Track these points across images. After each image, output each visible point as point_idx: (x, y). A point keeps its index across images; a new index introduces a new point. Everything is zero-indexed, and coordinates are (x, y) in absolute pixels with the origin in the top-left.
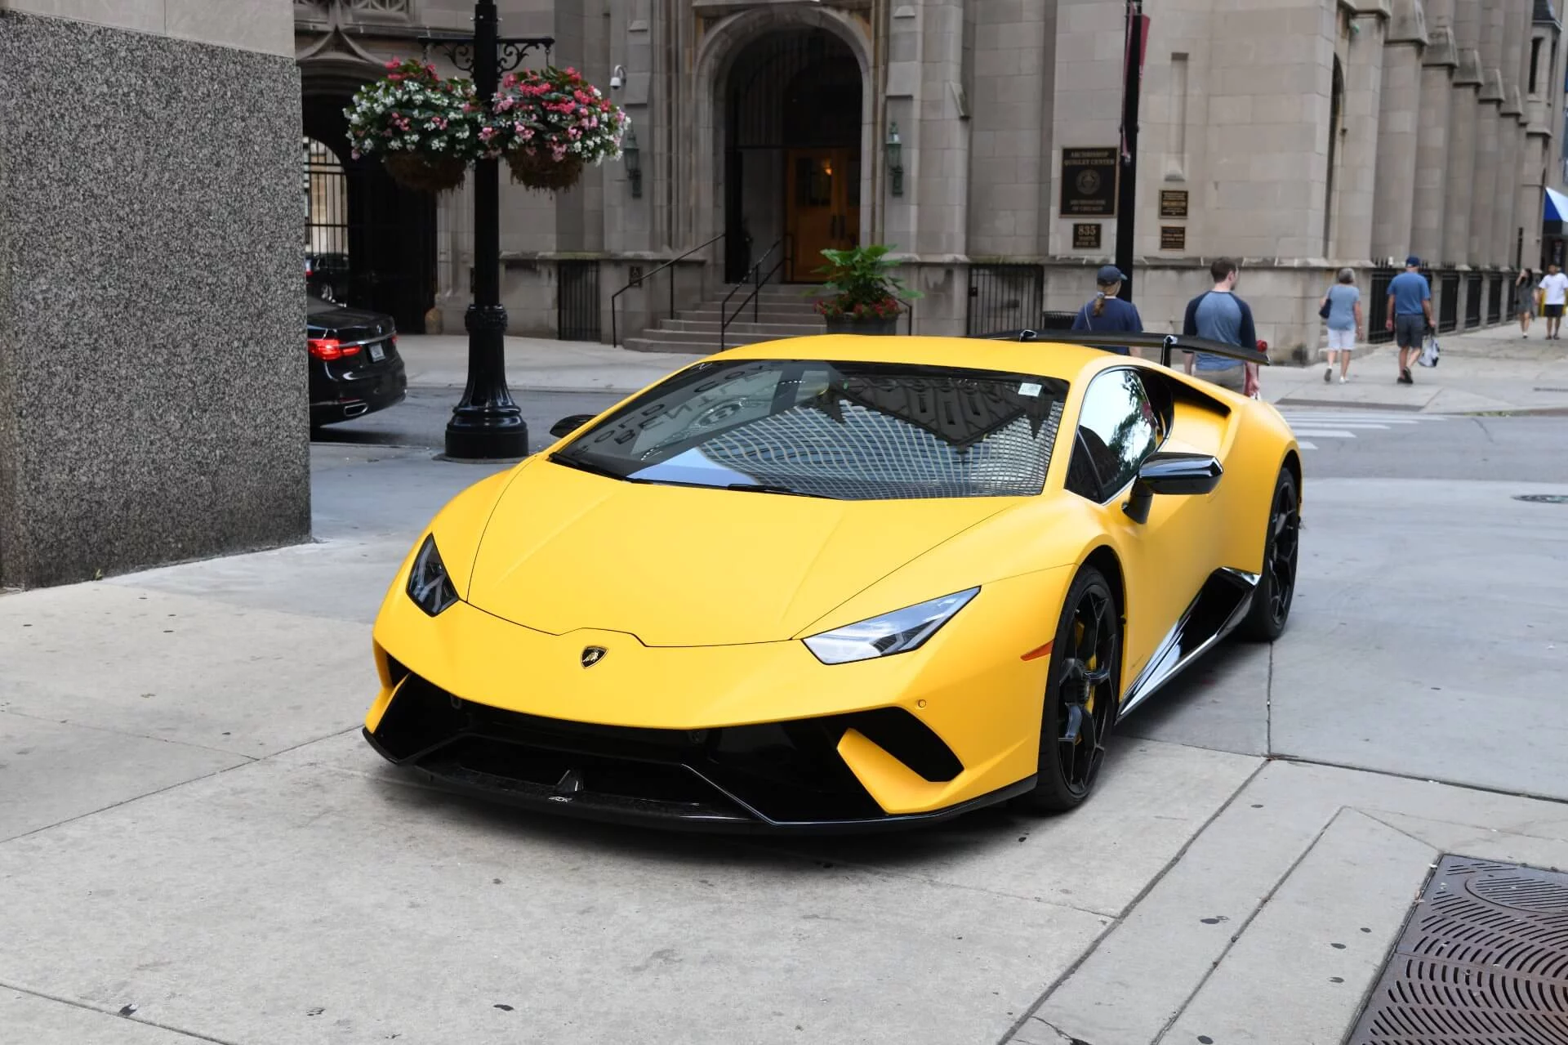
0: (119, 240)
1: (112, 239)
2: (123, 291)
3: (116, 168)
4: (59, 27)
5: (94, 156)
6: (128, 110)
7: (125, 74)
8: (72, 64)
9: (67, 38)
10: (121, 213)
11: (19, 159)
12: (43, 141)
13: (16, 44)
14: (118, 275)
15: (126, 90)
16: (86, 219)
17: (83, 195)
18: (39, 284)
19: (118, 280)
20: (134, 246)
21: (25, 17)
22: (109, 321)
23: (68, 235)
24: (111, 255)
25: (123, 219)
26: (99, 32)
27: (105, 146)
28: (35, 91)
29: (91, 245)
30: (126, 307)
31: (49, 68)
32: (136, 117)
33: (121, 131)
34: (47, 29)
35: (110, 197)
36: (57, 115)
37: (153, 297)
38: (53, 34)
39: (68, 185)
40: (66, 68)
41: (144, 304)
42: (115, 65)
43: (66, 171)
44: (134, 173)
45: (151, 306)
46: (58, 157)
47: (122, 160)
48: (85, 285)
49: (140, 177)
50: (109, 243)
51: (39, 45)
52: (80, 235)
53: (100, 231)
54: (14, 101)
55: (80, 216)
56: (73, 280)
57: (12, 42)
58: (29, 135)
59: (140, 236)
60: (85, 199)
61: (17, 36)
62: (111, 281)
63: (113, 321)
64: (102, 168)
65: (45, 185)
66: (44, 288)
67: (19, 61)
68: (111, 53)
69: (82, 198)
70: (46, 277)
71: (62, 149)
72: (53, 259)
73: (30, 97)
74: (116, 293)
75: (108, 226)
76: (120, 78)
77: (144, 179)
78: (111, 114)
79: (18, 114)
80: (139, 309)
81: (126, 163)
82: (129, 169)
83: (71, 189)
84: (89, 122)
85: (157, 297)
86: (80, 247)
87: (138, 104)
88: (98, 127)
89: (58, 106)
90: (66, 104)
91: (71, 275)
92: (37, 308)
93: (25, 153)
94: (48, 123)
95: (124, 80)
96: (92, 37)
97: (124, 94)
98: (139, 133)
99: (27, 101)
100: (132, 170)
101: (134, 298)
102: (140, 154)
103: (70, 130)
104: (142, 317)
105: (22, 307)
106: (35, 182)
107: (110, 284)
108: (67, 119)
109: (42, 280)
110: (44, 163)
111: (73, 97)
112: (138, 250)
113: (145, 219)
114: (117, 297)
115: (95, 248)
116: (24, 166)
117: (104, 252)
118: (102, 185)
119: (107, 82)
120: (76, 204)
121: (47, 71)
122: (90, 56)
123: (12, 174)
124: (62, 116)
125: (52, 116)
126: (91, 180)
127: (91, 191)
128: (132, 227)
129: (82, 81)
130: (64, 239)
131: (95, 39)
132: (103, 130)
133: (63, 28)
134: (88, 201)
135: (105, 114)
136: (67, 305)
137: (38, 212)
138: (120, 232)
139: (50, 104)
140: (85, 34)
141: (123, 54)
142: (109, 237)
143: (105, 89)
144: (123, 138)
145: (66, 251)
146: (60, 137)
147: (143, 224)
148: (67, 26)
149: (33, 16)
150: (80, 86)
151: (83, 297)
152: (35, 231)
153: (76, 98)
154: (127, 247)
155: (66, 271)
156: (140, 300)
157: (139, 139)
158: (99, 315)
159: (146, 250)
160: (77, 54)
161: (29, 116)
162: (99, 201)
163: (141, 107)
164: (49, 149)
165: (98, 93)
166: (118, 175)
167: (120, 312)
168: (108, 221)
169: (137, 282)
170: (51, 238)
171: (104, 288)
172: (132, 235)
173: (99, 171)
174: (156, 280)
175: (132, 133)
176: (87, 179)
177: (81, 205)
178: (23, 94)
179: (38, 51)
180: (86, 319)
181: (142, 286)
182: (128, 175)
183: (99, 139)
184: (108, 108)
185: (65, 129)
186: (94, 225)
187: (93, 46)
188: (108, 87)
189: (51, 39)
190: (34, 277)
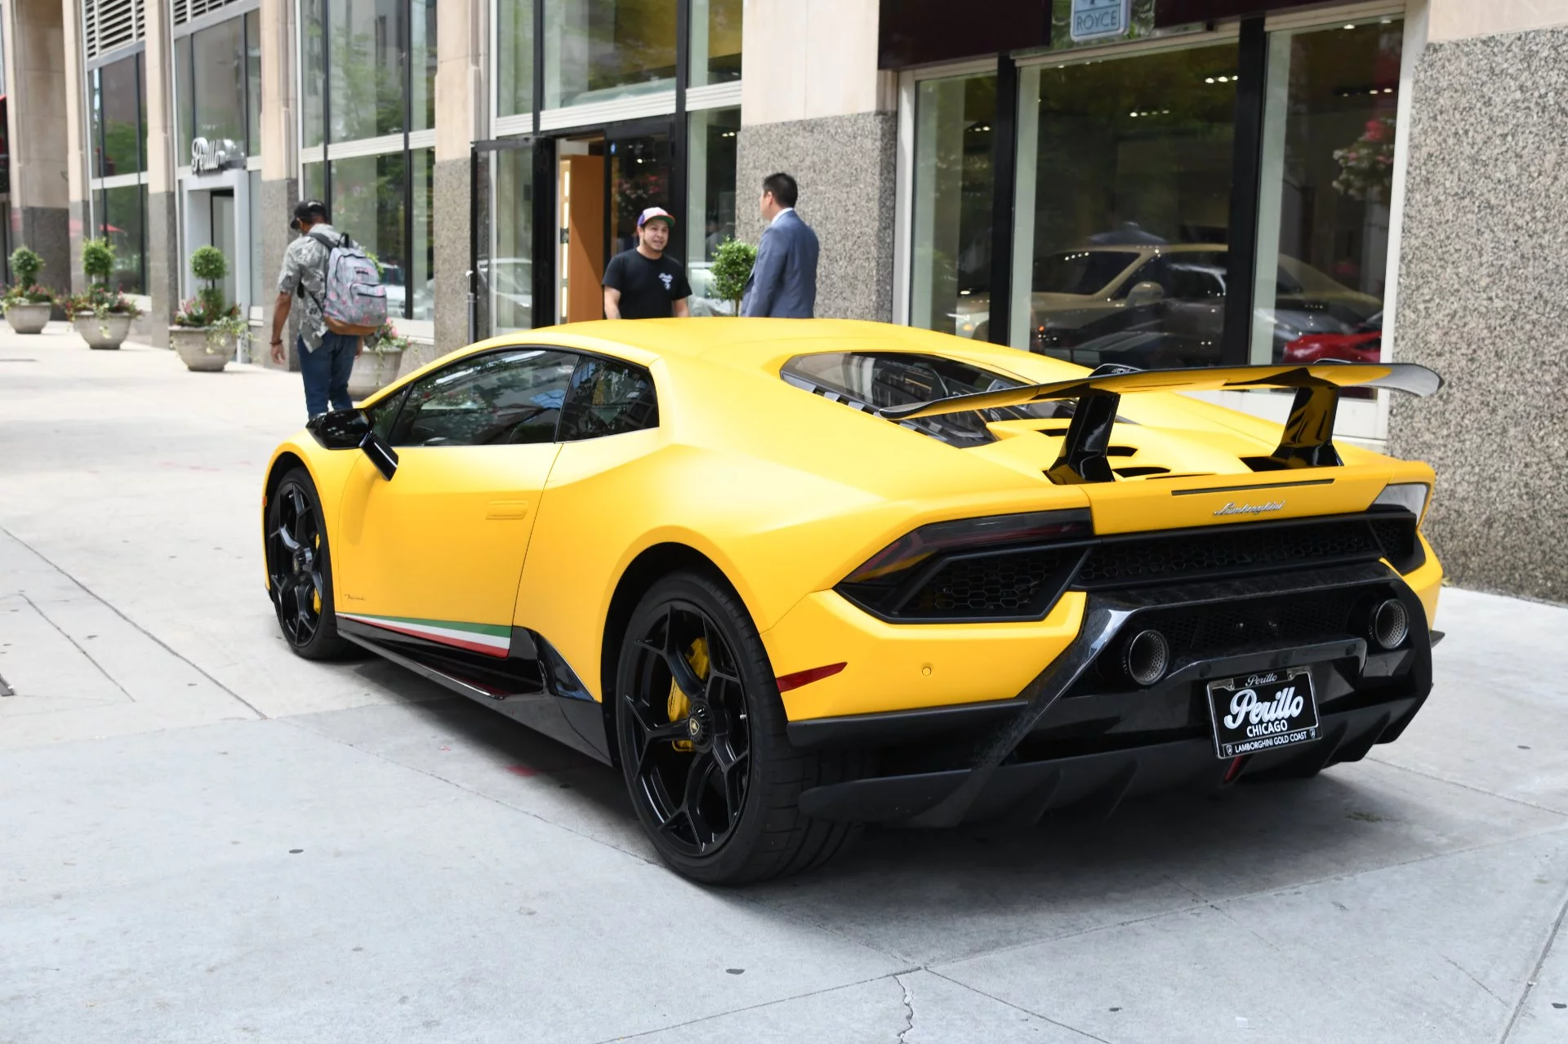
0: (1514, 249)
1: (1505, 250)
2: (1511, 303)
3: (1519, 175)
4: (1475, 45)
5: (1496, 166)
6: (1543, 112)
7: (1545, 75)
8: (1484, 78)
9: (1481, 54)
10: (1520, 222)
11: (1418, 179)
12: (1443, 159)
13: (1429, 74)
14: (1509, 287)
15: (1543, 91)
16: (1478, 230)
17: (1479, 207)
18: (1423, 294)
19: (1507, 291)
20: (1530, 255)
21: (1441, 46)
22: (1491, 332)
23: (1458, 247)
24: (1502, 265)
25: (1522, 228)
26: (1519, 39)
27: (1510, 154)
28: (1441, 113)
29: (1481, 255)
30: (1513, 320)
31: (1459, 88)
32: (1552, 118)
33: (1532, 136)
34: (1462, 51)
35: (1509, 207)
36: (1461, 132)
37: (1548, 309)
38: (1467, 54)
39: (1463, 198)
40: (1477, 84)
41: (1535, 317)
42: (1533, 68)
43: (1463, 184)
44: (1541, 178)
45: (1543, 319)
46: (1456, 173)
47: (1528, 166)
48: (1469, 295)
49: (1549, 181)
50: (1501, 253)
51: (1452, 68)
52: (1470, 247)
53: (1492, 241)
54: (1420, 126)
55: (1472, 228)
56: (1458, 291)
57: (1426, 72)
58: (1430, 155)
59: (1540, 245)
60: (1480, 211)
61: (1431, 65)
62: (1499, 292)
63: (1496, 333)
64: (1503, 178)
65: (1440, 201)
66: (1427, 298)
67: (1430, 88)
68: (1532, 54)
69: (1476, 210)
70: (1430, 288)
71: (1462, 163)
72: (1439, 271)
73: (1435, 119)
74: (1503, 304)
75: (1502, 236)
76: (1538, 79)
77: (1552, 184)
78: (1522, 120)
79: (1423, 137)
80: (1528, 322)
81: (1532, 169)
82: (1536, 175)
83: (1467, 202)
84: (1495, 132)
85: (1552, 309)
86: (1470, 258)
87: (1557, 103)
88: (1504, 136)
89: (1463, 123)
90: (1472, 120)
91: (1456, 286)
92: (1418, 317)
93: (1424, 173)
94: (1451, 141)
95: (1542, 81)
96: (1510, 46)
97: (1540, 97)
98: (1554, 135)
99: (1433, 124)
100: (1540, 174)
101: (1524, 310)
102: (1552, 158)
103: (1472, 145)
104: (1532, 331)
105: (1404, 316)
106: (1430, 199)
107: (1497, 296)
108: (1471, 134)
109: (1426, 291)
110: (1442, 180)
111: (1480, 110)
112: (1535, 259)
113: (1549, 226)
114: (1503, 309)
115: (1484, 259)
116: (1422, 186)
117: (1495, 262)
118: (1501, 195)
119: (1521, 88)
120: (1469, 216)
121: (1456, 91)
122: (1505, 66)
123: (1409, 194)
124: (1466, 132)
125: (1456, 133)
126: (1489, 191)
127: (1488, 202)
128: (1530, 236)
129: (1493, 92)
130: (1452, 251)
131: (1513, 47)
132: (1509, 138)
133: (1479, 45)
134: (1483, 213)
135: (1514, 121)
136: (1448, 315)
137: (1430, 226)
138: (1516, 242)
139: (1455, 122)
140: (1503, 44)
141: (1545, 54)
142: (1502, 247)
143: (1518, 95)
144: (1533, 143)
145: (1453, 263)
146: (1461, 153)
147: (1545, 231)
148: (1484, 42)
149: (1450, 42)
150: (1490, 99)
151: (1465, 308)
152: (1425, 245)
153: (1483, 112)
154: (1523, 256)
155: (1451, 282)
156: (1531, 312)
157: (1553, 140)
158: (1481, 326)
159: (1545, 259)
160: (1491, 67)
161: (1433, 137)
162: (1495, 212)
163: (1560, 106)
164: (1449, 165)
165: (1509, 101)
166: (1521, 182)
167: (1505, 324)
168: (1503, 231)
169: (1529, 293)
170: (1440, 251)
171: (1490, 299)
172: (1531, 243)
173: (1499, 181)
174: (1554, 291)
175: (1544, 136)
176: (1485, 191)
177: (1474, 217)
178: (1430, 118)
179: (1450, 74)
180: (1466, 329)
181: (1536, 298)
182: (1533, 180)
183: (1504, 149)
184: (1519, 114)
185: (1468, 143)
186: (1486, 236)
187: (1510, 55)
188: (1522, 91)
189: (1465, 59)
190: (1418, 288)
